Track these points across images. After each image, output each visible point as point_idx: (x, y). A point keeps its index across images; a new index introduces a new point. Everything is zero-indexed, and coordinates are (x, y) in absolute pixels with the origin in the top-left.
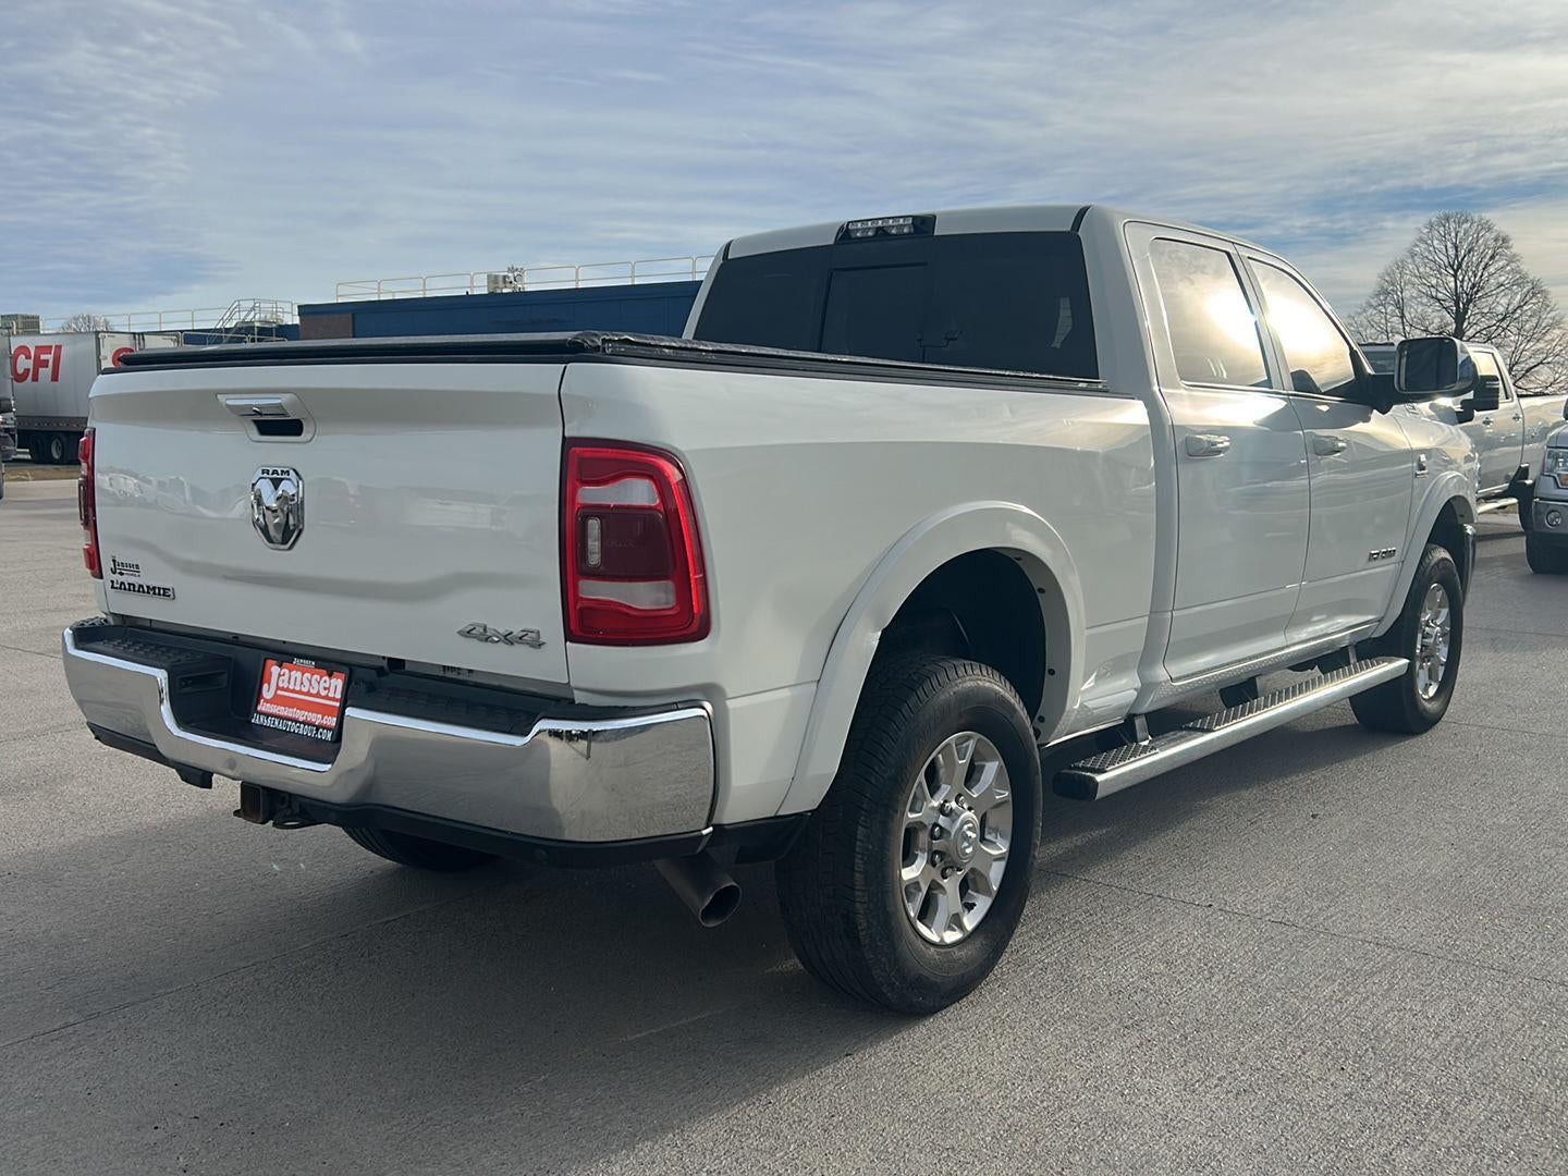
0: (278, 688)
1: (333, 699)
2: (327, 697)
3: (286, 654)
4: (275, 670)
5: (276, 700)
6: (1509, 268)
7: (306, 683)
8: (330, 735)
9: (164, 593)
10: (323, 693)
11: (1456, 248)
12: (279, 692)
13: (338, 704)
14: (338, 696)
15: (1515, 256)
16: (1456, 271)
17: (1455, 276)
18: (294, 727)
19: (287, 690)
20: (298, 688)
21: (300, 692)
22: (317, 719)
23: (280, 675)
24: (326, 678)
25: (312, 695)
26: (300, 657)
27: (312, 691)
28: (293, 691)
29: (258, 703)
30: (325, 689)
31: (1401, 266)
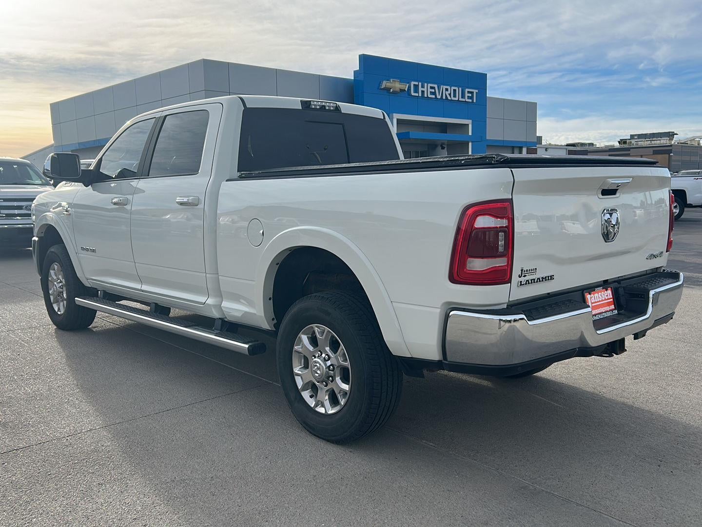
0: (592, 303)
1: (610, 299)
3: (591, 288)
4: (588, 296)
7: (600, 296)
8: (617, 311)
9: (551, 278)
10: (607, 298)
12: (593, 305)
13: (612, 300)
14: (611, 297)
18: (606, 315)
19: (595, 302)
20: (598, 300)
21: (600, 301)
22: (607, 308)
23: (591, 298)
24: (606, 292)
25: (603, 300)
28: (598, 302)
30: (607, 296)
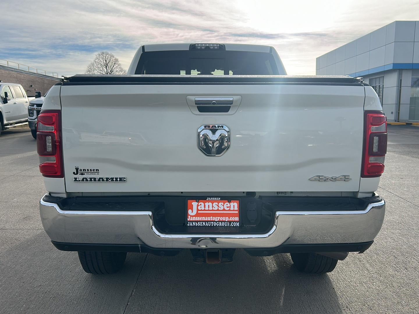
0: (198, 210)
1: (235, 211)
2: (229, 210)
4: (195, 204)
5: (197, 215)
6: (119, 67)
7: (216, 206)
8: (238, 224)
9: (121, 180)
10: (227, 209)
11: (106, 61)
12: (199, 212)
13: (237, 212)
14: (238, 209)
15: (120, 64)
16: (106, 67)
17: (106, 68)
19: (204, 210)
20: (210, 209)
21: (213, 210)
22: (231, 219)
23: (198, 205)
24: (228, 203)
25: (220, 211)
26: (211, 197)
27: (219, 209)
29: (187, 218)
30: (227, 207)
31: (93, 65)
